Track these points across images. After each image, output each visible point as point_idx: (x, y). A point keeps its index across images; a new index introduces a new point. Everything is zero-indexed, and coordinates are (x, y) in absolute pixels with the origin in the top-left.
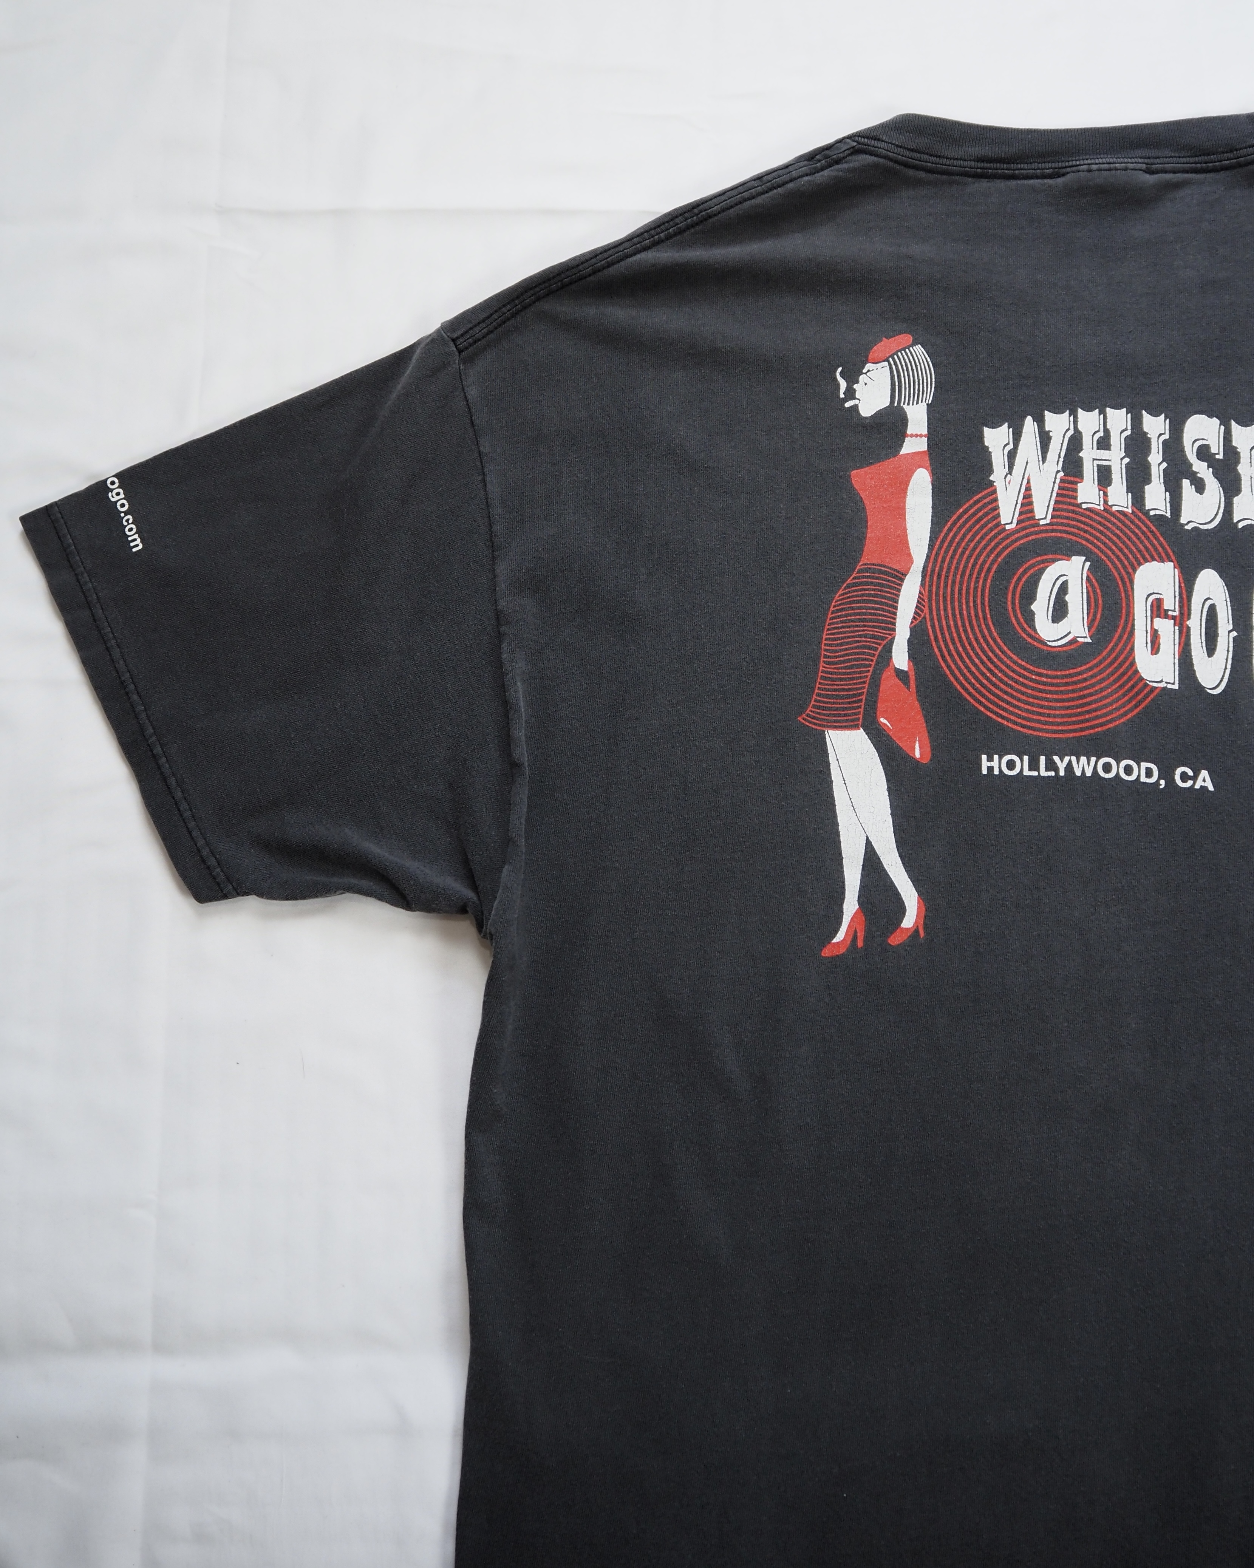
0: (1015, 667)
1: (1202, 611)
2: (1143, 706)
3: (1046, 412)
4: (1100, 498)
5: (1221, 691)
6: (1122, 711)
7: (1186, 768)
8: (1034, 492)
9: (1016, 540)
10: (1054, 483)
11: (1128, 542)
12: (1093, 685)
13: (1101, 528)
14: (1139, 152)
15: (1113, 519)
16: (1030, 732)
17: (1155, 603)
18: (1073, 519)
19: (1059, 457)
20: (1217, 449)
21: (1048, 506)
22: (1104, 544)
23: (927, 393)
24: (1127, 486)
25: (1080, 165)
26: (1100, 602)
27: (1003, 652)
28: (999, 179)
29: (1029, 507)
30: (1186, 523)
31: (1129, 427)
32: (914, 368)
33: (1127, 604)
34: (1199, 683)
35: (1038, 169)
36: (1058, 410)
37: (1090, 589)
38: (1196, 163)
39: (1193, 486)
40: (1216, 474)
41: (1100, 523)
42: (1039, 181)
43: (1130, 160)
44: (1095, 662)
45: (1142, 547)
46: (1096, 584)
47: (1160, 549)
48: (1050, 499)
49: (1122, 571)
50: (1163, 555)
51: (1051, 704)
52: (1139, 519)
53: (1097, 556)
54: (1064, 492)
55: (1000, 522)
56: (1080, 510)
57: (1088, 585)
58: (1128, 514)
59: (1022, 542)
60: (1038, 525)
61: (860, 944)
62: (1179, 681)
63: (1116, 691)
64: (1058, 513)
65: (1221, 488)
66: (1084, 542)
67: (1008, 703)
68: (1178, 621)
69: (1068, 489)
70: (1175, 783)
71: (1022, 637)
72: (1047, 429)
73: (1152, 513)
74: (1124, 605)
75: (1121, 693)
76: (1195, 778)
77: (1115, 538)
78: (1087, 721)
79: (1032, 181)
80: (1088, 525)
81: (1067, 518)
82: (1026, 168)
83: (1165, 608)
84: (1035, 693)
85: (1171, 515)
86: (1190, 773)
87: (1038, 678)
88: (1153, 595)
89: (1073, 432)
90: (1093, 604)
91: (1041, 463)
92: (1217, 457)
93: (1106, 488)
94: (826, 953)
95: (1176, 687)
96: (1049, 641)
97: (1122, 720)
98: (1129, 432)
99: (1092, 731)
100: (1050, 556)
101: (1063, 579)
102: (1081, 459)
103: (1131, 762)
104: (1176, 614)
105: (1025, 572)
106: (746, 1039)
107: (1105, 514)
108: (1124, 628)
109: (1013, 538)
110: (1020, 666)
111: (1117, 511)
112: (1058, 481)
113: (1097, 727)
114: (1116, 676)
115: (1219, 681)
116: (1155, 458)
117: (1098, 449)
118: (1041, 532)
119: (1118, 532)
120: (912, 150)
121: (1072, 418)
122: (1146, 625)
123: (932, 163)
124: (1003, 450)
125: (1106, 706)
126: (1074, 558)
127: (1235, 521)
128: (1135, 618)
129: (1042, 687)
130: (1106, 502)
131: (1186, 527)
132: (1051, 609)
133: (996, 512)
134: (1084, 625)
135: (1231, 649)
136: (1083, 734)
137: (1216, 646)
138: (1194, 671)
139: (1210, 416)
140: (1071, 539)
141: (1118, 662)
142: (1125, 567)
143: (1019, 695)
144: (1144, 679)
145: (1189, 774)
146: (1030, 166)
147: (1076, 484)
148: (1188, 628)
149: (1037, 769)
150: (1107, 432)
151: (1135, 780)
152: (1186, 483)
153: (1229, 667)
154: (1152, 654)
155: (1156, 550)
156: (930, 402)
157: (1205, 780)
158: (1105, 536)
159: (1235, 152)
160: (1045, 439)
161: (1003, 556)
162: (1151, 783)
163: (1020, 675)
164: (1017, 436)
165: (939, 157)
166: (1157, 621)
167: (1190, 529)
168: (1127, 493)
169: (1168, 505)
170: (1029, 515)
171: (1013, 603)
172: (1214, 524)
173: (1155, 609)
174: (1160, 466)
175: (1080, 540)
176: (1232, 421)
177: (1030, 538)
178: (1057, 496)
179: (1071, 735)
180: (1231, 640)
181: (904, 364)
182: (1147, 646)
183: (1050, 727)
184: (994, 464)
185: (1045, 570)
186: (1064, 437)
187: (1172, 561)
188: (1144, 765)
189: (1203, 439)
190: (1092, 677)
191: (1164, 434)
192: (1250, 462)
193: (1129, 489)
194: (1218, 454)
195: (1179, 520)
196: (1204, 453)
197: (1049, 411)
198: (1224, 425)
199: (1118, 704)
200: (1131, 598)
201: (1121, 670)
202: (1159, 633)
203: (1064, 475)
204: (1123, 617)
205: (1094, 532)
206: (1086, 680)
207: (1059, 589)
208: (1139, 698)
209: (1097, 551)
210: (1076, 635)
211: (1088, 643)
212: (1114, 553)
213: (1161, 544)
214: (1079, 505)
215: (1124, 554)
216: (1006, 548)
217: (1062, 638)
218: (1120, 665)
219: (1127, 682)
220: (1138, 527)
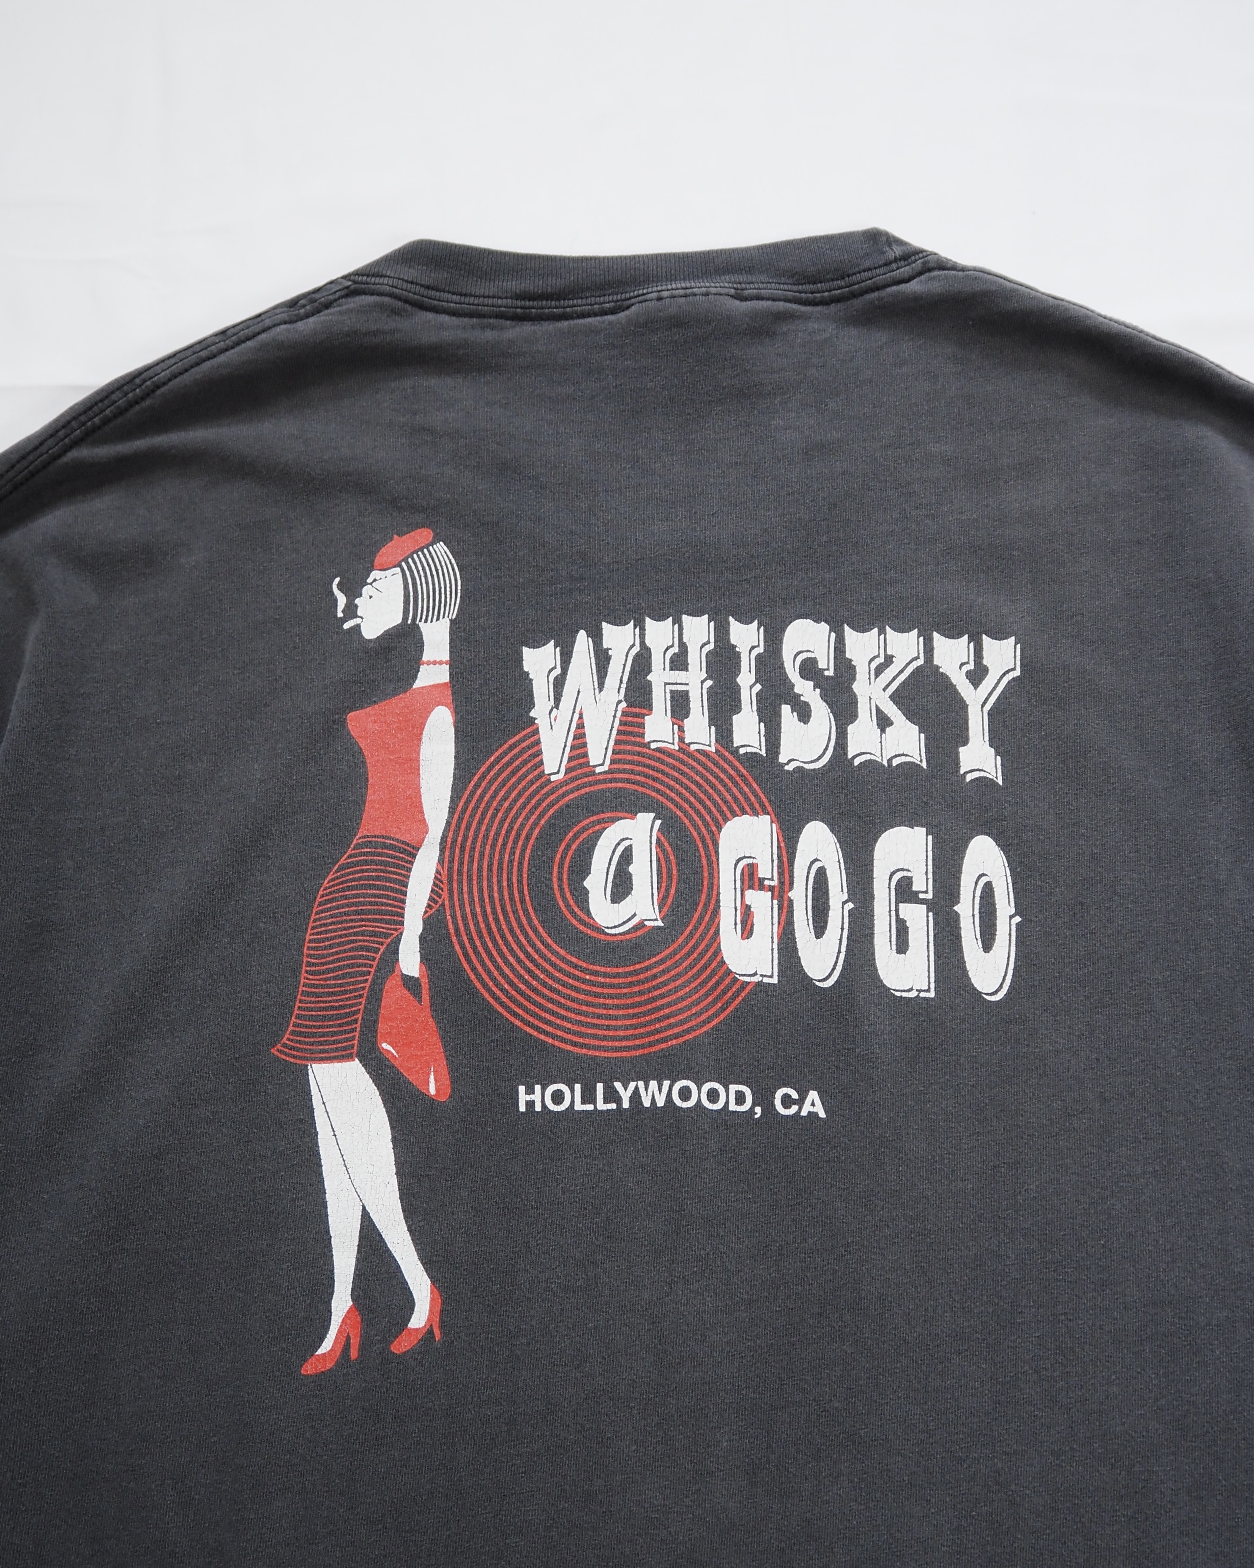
0: (563, 966)
1: (808, 877)
2: (731, 1009)
3: (604, 624)
4: (674, 734)
5: (833, 983)
6: (704, 1017)
7: (789, 1089)
8: (587, 730)
9: (564, 795)
10: (615, 717)
11: (711, 791)
12: (664, 984)
13: (676, 774)
15: (691, 761)
16: (584, 1051)
17: (746, 870)
18: (639, 764)
19: (621, 682)
20: (826, 663)
21: (607, 749)
22: (679, 794)
23: (450, 605)
24: (709, 717)
25: (651, 292)
26: (675, 872)
27: (547, 946)
28: (546, 320)
29: (582, 751)
30: (786, 762)
31: (712, 640)
32: (434, 573)
33: (709, 874)
34: (805, 973)
35: (595, 308)
36: (619, 621)
37: (661, 856)
39: (795, 714)
40: (825, 695)
41: (674, 768)
44: (667, 952)
45: (729, 798)
46: (669, 849)
47: (753, 799)
48: (609, 738)
49: (703, 829)
50: (757, 806)
51: (611, 1012)
52: (726, 760)
53: (671, 811)
54: (628, 728)
55: (544, 771)
56: (647, 751)
57: (658, 850)
58: (710, 754)
59: (571, 796)
60: (593, 773)
61: (354, 1354)
62: (779, 973)
63: (696, 990)
64: (619, 757)
65: (831, 715)
66: (654, 794)
67: (553, 1013)
68: (776, 893)
69: (632, 724)
70: (775, 1110)
71: (571, 924)
72: (605, 646)
73: (742, 751)
74: (706, 875)
75: (702, 992)
76: (801, 1102)
77: (693, 787)
78: (658, 1031)
80: (657, 770)
81: (631, 762)
83: (760, 876)
84: (590, 999)
85: (766, 753)
86: (795, 1095)
87: (593, 978)
88: (744, 860)
89: (638, 649)
90: (664, 875)
91: (597, 691)
92: (826, 673)
93: (682, 721)
94: (308, 1369)
95: (775, 980)
96: (608, 928)
97: (705, 1029)
98: (711, 646)
99: (664, 1046)
100: (608, 815)
101: (626, 843)
102: (649, 684)
103: (716, 1085)
104: (775, 883)
105: (576, 836)
106: (197, 1497)
107: (681, 756)
108: (706, 905)
109: (561, 792)
110: (569, 963)
111: (697, 750)
112: (619, 714)
113: (671, 1040)
114: (695, 970)
115: (830, 970)
116: (747, 681)
117: (671, 669)
118: (598, 782)
119: (698, 778)
120: (428, 287)
121: (637, 630)
122: (735, 900)
123: (456, 303)
124: (548, 676)
125: (681, 1011)
126: (639, 815)
127: (850, 757)
128: (721, 891)
129: (599, 990)
130: (682, 739)
131: (786, 768)
132: (610, 885)
133: (537, 759)
134: (653, 904)
135: (846, 926)
136: (653, 1049)
137: (826, 922)
138: (799, 958)
139: (817, 621)
140: (636, 791)
141: (698, 951)
142: (707, 825)
143: (569, 1003)
144: (732, 972)
145: (793, 1097)
147: (644, 718)
148: (791, 902)
149: (593, 1101)
150: (683, 646)
151: (722, 1109)
152: (786, 709)
153: (843, 949)
154: (743, 938)
155: (747, 799)
156: (454, 616)
157: (814, 1104)
158: (681, 784)
159: (847, 278)
160: (602, 659)
161: (546, 817)
162: (743, 1112)
163: (569, 975)
164: (566, 657)
165: (466, 295)
166: (749, 893)
167: (791, 769)
168: (710, 726)
169: (763, 739)
170: (582, 761)
171: (560, 879)
172: (823, 762)
173: (746, 878)
174: (753, 689)
175: (648, 792)
176: (845, 625)
177: (583, 791)
178: (617, 734)
179: (638, 1053)
180: (846, 914)
181: (420, 568)
182: (735, 928)
183: (610, 1044)
184: (535, 695)
185: (601, 833)
186: (627, 656)
187: (768, 814)
188: (733, 1088)
189: (808, 651)
190: (663, 972)
191: (758, 646)
192: (869, 679)
193: (712, 721)
194: (828, 669)
195: (778, 759)
196: (809, 669)
197: (608, 622)
198: (835, 632)
199: (699, 1008)
200: (715, 866)
201: (703, 962)
202: (752, 910)
203: (627, 706)
204: (705, 890)
205: (667, 780)
206: (655, 977)
207: (621, 857)
208: (726, 997)
209: (670, 805)
210: (644, 918)
211: (659, 928)
212: (692, 806)
213: (754, 792)
214: (647, 745)
215: (706, 807)
216: (551, 805)
217: (624, 923)
218: (701, 955)
219: (710, 978)
220: (724, 771)
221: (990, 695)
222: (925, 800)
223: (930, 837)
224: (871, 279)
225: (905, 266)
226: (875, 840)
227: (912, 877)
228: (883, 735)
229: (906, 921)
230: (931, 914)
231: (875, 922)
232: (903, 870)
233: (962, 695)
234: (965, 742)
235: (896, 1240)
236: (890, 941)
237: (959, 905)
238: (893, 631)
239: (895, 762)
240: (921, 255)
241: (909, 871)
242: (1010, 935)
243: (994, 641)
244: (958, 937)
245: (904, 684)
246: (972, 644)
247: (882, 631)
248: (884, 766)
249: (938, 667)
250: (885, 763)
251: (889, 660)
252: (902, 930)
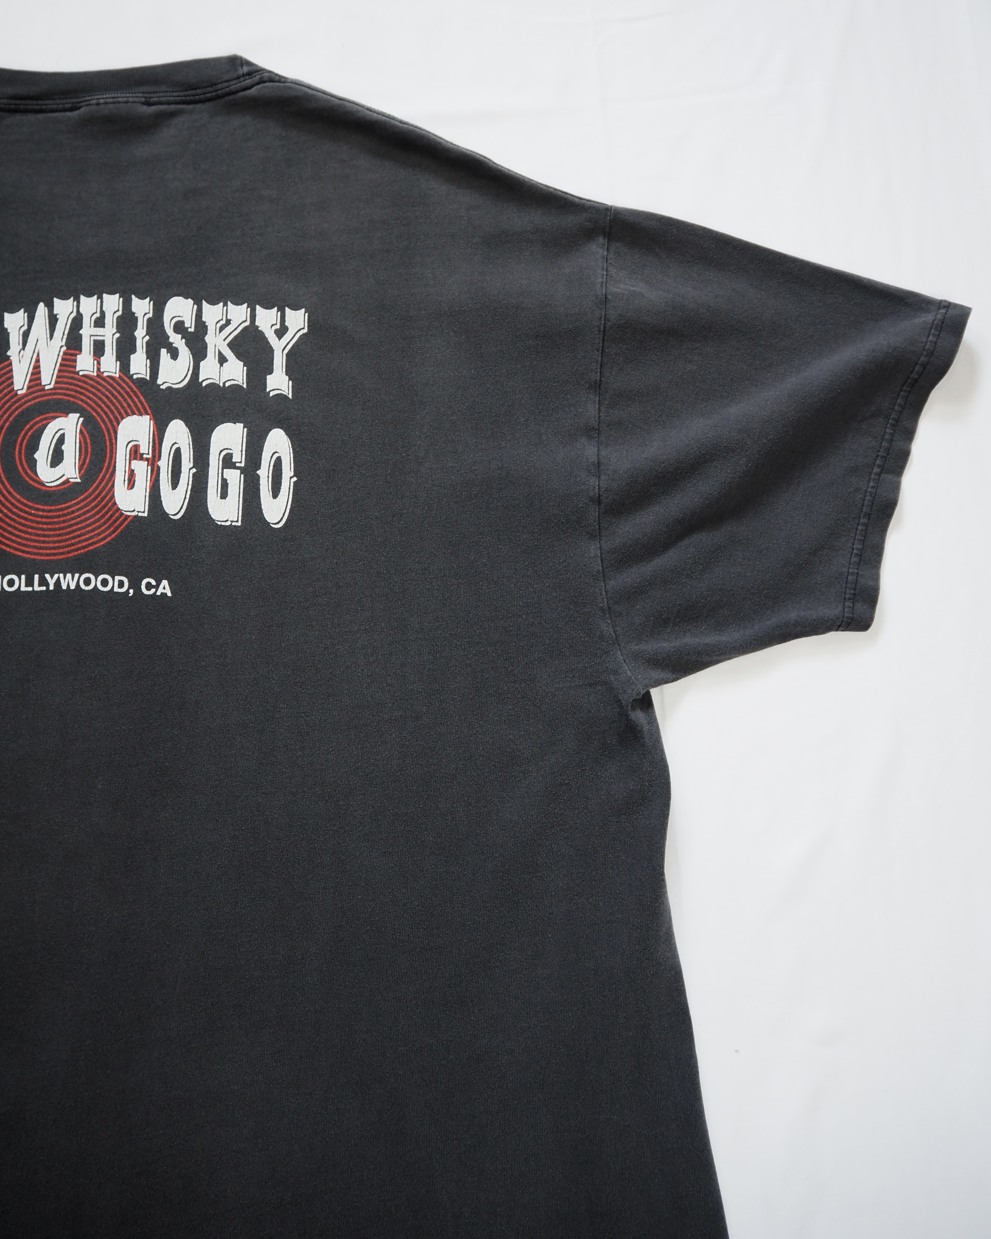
0: (19, 505)
1: (170, 453)
2: (119, 531)
3: (55, 299)
4: (94, 366)
5: (181, 516)
7: (151, 579)
8: (41, 364)
10: (59, 355)
13: (94, 390)
14: (142, 89)
15: (103, 383)
16: (28, 556)
18: (71, 384)
19: (64, 334)
20: (190, 324)
21: (53, 375)
22: (95, 402)
24: (116, 355)
25: (92, 100)
26: (89, 449)
27: (10, 493)
30: (161, 383)
31: (121, 309)
34: (164, 511)
35: (60, 104)
36: (65, 297)
38: (186, 96)
39: (169, 354)
40: (188, 343)
41: (93, 387)
42: (62, 114)
43: (131, 95)
44: (82, 497)
45: (125, 405)
46: (87, 435)
48: (55, 368)
49: (108, 423)
50: (142, 410)
51: (45, 533)
52: (125, 382)
53: (89, 412)
54: (68, 363)
55: (13, 388)
56: (78, 376)
57: (81, 436)
58: (116, 378)
60: (44, 390)
62: (148, 510)
63: (98, 520)
65: (191, 355)
66: (80, 402)
67: (11, 533)
69: (68, 360)
70: (141, 591)
71: (25, 480)
72: (55, 312)
73: (135, 377)
75: (102, 521)
76: (157, 587)
78: (73, 545)
79: (56, 114)
81: (67, 383)
82: (50, 104)
83: (141, 452)
84: (34, 525)
85: (150, 378)
86: (154, 583)
87: (36, 512)
88: (132, 442)
89: (75, 315)
90: (83, 451)
91: (49, 340)
92: (190, 330)
93: (100, 358)
95: (146, 515)
96: (47, 482)
98: (120, 313)
99: (76, 553)
100: (52, 415)
101: (61, 432)
102: (81, 336)
103: (107, 576)
104: (150, 456)
105: (31, 428)
107: (98, 379)
110: (22, 503)
111: (108, 376)
112: (61, 354)
113: (80, 550)
114: (98, 508)
115: (179, 509)
116: (141, 334)
117: (95, 327)
118: (46, 395)
119: (107, 393)
121: (75, 303)
122: (125, 466)
124: (19, 331)
127: (200, 381)
128: (117, 461)
129: (39, 519)
130: (99, 369)
131: (161, 387)
132: (50, 457)
133: (10, 381)
135: (190, 483)
136: (70, 555)
137: (178, 481)
138: (161, 501)
139: (186, 298)
140: (69, 400)
142: (111, 421)
143: (21, 527)
145: (153, 584)
146: (53, 102)
147: (76, 356)
148: (159, 468)
149: (33, 586)
150: (103, 313)
151: (109, 591)
152: (163, 351)
153: (188, 497)
154: (128, 489)
155: (136, 406)
157: (165, 588)
159: (214, 87)
160: (53, 320)
161: (14, 416)
162: (122, 593)
163: (21, 510)
164: (31, 319)
166: (134, 462)
167: (164, 388)
168: (116, 361)
169: (148, 370)
171: (20, 453)
172: (184, 383)
173: (133, 453)
174: (144, 339)
175: (76, 401)
176: (203, 301)
177: (37, 400)
179: (62, 557)
180: (191, 475)
182: (124, 483)
183: (44, 551)
184: (11, 342)
185: (47, 426)
186: (68, 318)
187: (148, 415)
188: (117, 578)
189: (179, 316)
190: (78, 510)
191: (149, 313)
192: (216, 333)
193: (118, 358)
194: (191, 327)
195: (156, 382)
196: (179, 327)
197: (58, 298)
198: (197, 305)
199: (99, 530)
200: (114, 446)
201: (103, 503)
202: (135, 472)
203: (67, 349)
204: (107, 460)
205: (88, 394)
206: (73, 512)
207: (58, 440)
208: (116, 525)
209: (89, 409)
210: (69, 477)
211: (78, 483)
212: (103, 410)
213: (140, 401)
214: (78, 373)
215: (111, 411)
216: (17, 409)
217: (57, 480)
218: (103, 499)
219: (107, 513)
220: (123, 388)
221: (288, 344)
222: (244, 407)
223: (245, 429)
224: (228, 87)
225: (249, 79)
226: (212, 431)
227: (232, 454)
228: (222, 368)
229: (227, 480)
230: (242, 476)
231: (209, 480)
232: (227, 449)
233: (271, 344)
234: (271, 372)
235: (208, 669)
236: (217, 492)
237: (260, 470)
238: (232, 305)
239: (227, 385)
240: (259, 73)
241: (231, 449)
242: (289, 488)
243: (292, 311)
244: (259, 489)
245: (236, 337)
246: (279, 313)
247: (225, 304)
248: (220, 386)
249: (258, 327)
250: (221, 385)
251: (228, 322)
252: (225, 485)
